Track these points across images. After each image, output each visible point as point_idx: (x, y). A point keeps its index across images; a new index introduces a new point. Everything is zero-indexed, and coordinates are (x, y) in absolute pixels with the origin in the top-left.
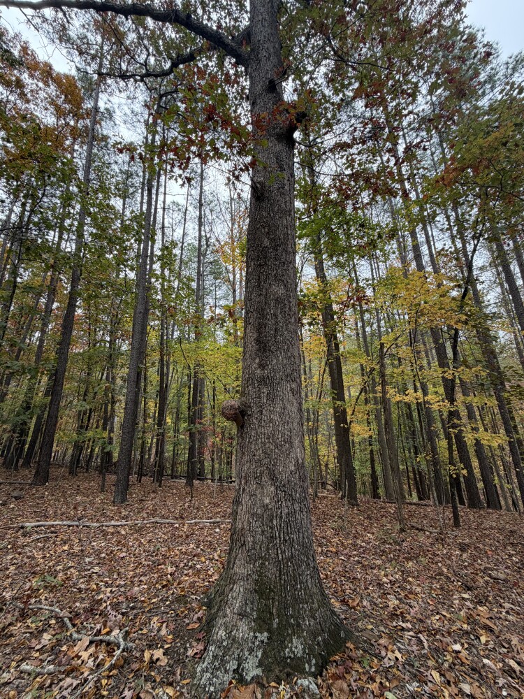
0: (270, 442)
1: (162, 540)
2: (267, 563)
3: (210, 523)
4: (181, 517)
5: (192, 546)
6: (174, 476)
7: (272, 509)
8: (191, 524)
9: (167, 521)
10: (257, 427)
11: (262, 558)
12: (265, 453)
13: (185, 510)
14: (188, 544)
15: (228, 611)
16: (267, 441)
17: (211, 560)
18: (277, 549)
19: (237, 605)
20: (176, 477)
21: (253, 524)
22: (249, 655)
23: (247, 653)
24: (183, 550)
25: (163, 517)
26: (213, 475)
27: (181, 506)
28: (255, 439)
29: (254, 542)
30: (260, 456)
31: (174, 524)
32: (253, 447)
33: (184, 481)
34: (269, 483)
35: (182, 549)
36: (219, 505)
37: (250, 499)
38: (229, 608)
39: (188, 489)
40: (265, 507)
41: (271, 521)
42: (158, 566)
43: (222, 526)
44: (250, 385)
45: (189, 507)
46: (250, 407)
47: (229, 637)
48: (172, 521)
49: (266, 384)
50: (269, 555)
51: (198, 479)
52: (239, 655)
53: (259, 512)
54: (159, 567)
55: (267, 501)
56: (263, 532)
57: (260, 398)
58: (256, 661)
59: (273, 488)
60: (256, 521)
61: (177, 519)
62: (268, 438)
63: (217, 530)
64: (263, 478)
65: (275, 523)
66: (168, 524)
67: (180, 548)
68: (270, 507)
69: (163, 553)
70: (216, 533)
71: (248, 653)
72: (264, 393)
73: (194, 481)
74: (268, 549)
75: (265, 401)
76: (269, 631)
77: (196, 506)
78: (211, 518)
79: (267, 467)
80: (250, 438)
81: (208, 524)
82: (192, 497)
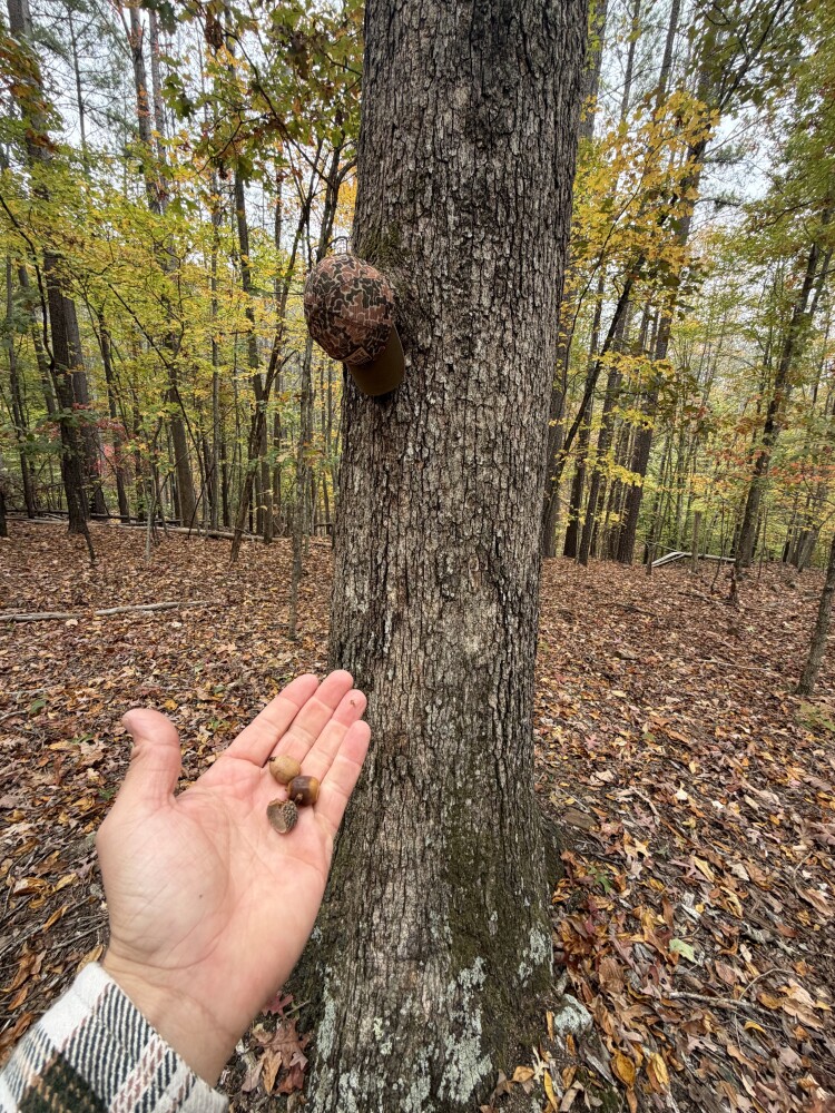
0: (492, 464)
1: (41, 666)
2: (469, 802)
3: (154, 610)
4: (80, 603)
5: (129, 672)
6: (32, 510)
7: (486, 667)
8: (109, 615)
9: (46, 615)
10: (448, 405)
11: (455, 793)
12: (475, 501)
13: (84, 586)
14: (118, 667)
15: (379, 958)
16: (483, 459)
17: (192, 702)
18: (497, 765)
19: (405, 934)
20: (40, 514)
21: (433, 715)
22: (457, 1041)
23: (449, 1041)
24: (110, 684)
25: (29, 605)
26: (123, 509)
27: (71, 579)
28: (440, 447)
29: (435, 763)
30: (454, 508)
31: (66, 618)
32: (432, 477)
33: (62, 523)
34: (483, 595)
35: (104, 682)
36: (163, 572)
37: (423, 646)
38: (381, 949)
39: (81, 539)
40: (466, 663)
41: (484, 698)
42: (48, 742)
43: (184, 614)
44: (427, 212)
45: (93, 579)
46: (427, 315)
47: (395, 1025)
48: (58, 614)
49: (492, 225)
50: (475, 781)
51: (93, 518)
52: (429, 1059)
53: (449, 679)
54: (54, 746)
55: (473, 646)
56: (459, 729)
57: (463, 283)
58: (475, 1044)
59: (493, 610)
60: (440, 708)
61: (69, 607)
62: (488, 450)
63: (176, 625)
64: (464, 582)
65: (493, 702)
66: (48, 620)
67: (99, 680)
68: (481, 661)
69: (54, 701)
70: (175, 630)
71: (452, 1038)
72: (481, 264)
73: (88, 524)
74: (472, 767)
75: (486, 302)
76: (484, 951)
77: (111, 577)
78: (153, 600)
79: (478, 548)
80: (423, 444)
81: (151, 613)
82: (93, 557)
